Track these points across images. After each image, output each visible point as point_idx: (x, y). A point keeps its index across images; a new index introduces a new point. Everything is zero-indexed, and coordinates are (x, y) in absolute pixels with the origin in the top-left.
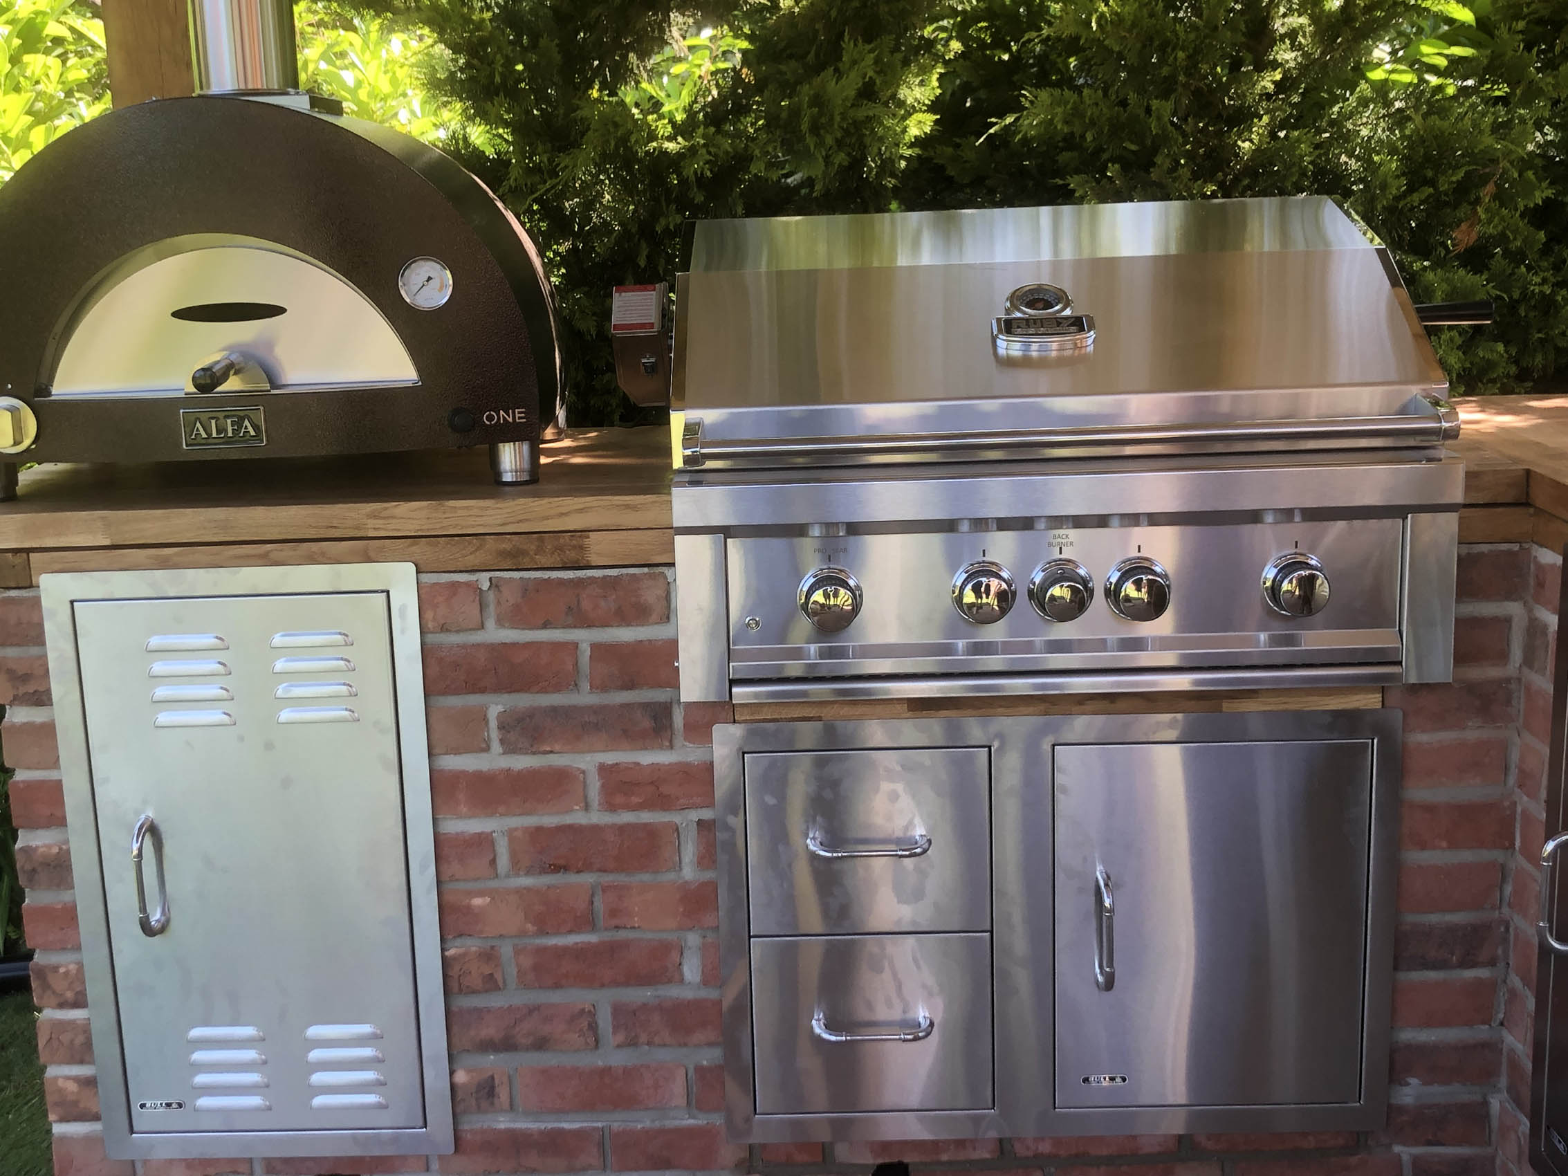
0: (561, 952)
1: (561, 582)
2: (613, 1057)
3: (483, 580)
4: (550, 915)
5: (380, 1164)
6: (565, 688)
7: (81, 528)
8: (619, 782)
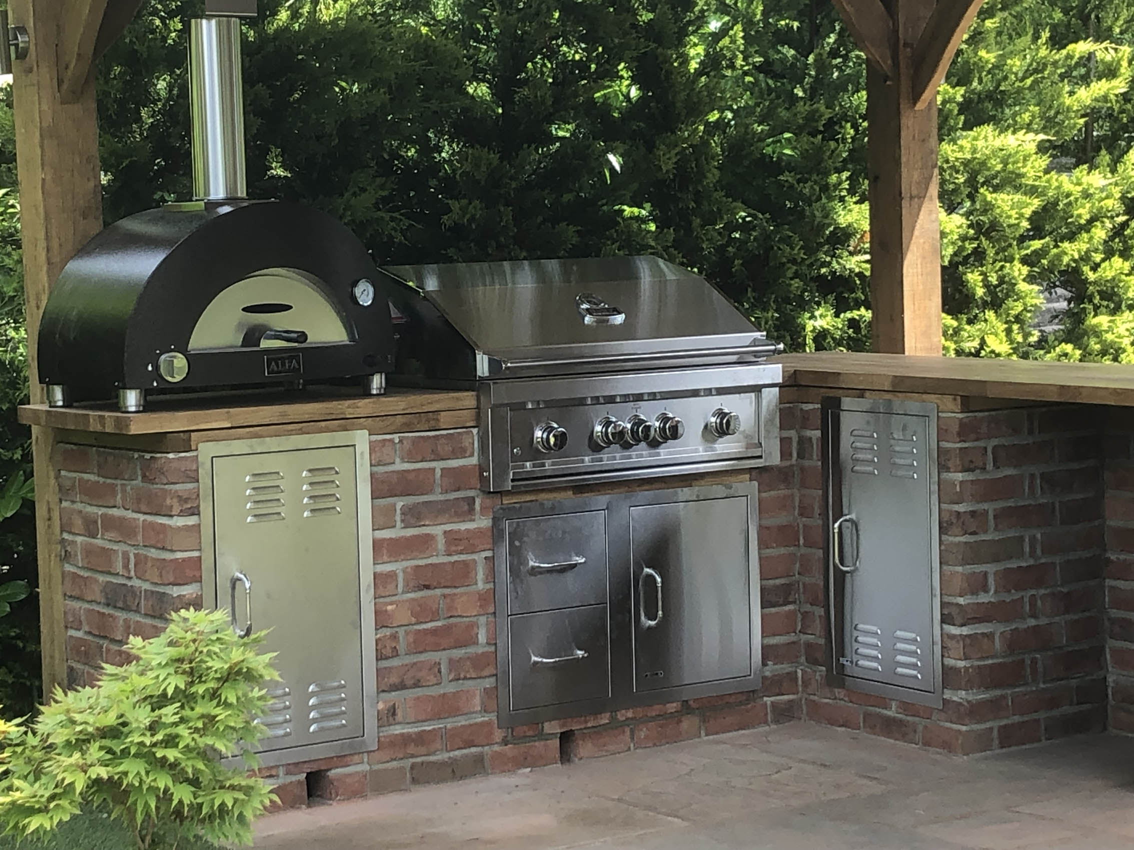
0: (426, 632)
1: (429, 437)
2: (448, 688)
3: (396, 437)
4: (422, 612)
5: (341, 760)
6: (430, 491)
7: (217, 418)
8: (453, 539)
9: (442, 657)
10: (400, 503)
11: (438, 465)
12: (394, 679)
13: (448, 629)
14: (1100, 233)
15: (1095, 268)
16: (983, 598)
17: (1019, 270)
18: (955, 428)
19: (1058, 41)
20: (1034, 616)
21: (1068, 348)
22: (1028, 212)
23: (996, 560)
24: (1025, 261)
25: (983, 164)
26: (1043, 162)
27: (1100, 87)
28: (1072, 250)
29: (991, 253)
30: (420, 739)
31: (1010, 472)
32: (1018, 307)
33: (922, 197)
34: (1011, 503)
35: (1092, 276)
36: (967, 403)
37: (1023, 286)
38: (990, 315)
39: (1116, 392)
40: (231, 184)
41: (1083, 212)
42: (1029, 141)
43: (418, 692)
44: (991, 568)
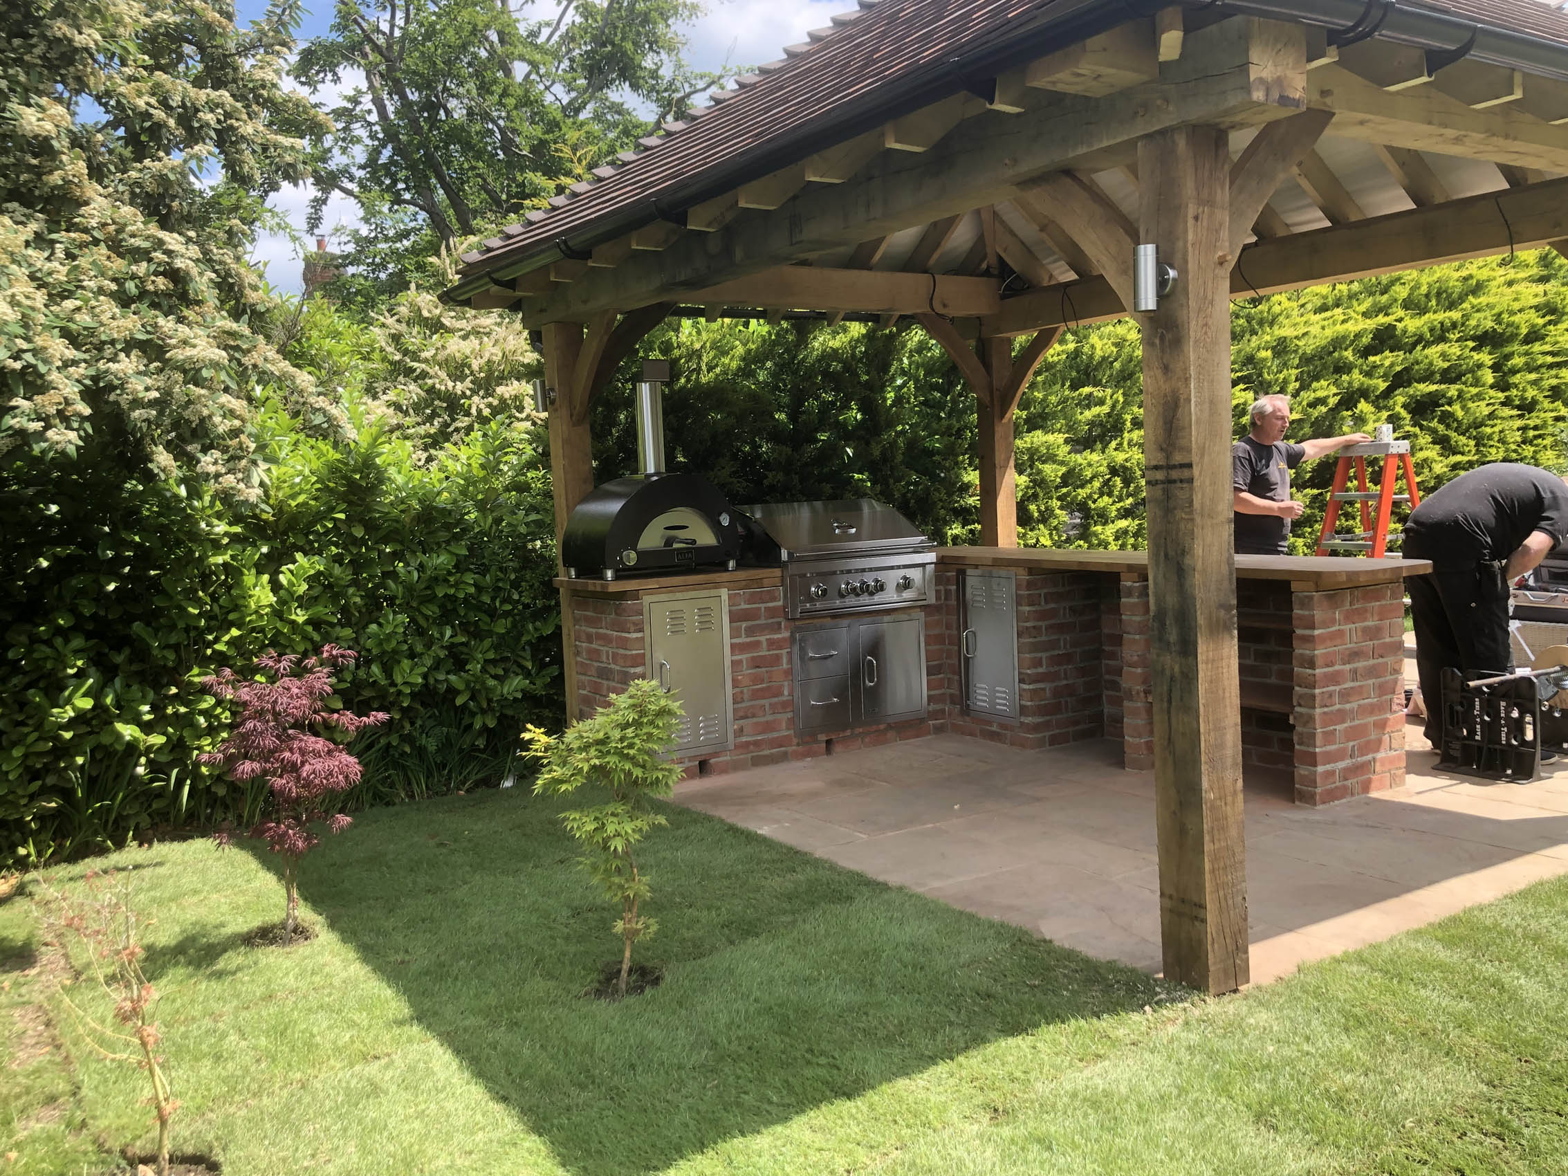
0: (758, 690)
1: (758, 592)
2: (769, 718)
3: (742, 592)
4: (757, 679)
5: (716, 754)
6: (759, 618)
7: (652, 583)
8: (771, 643)
9: (766, 702)
10: (744, 625)
11: (762, 606)
12: (741, 714)
13: (769, 687)
14: (1097, 484)
15: (1095, 501)
16: (1040, 670)
17: (1055, 503)
18: (1025, 584)
19: (1074, 387)
20: (1066, 679)
21: (1081, 542)
22: (1060, 474)
23: (1046, 650)
24: (1059, 499)
25: (1037, 450)
26: (1068, 448)
27: (1096, 410)
28: (1082, 493)
29: (1041, 495)
30: (756, 743)
31: (1053, 605)
32: (1055, 522)
33: (1006, 467)
34: (1053, 621)
35: (1093, 506)
36: (1031, 571)
37: (1058, 512)
38: (1041, 526)
39: (1107, 564)
40: (657, 465)
41: (1088, 473)
42: (1060, 438)
43: (755, 720)
44: (1044, 655)
